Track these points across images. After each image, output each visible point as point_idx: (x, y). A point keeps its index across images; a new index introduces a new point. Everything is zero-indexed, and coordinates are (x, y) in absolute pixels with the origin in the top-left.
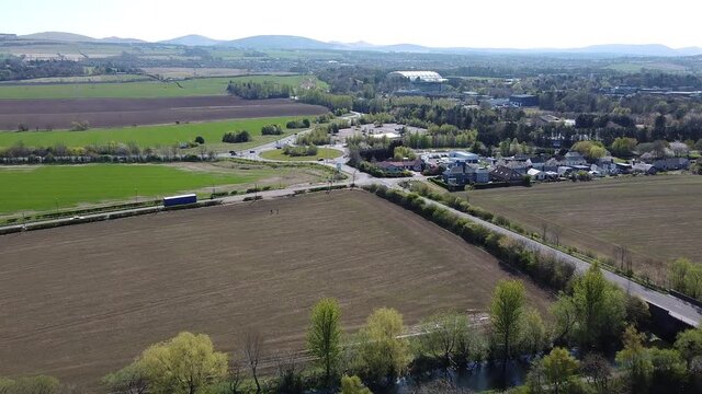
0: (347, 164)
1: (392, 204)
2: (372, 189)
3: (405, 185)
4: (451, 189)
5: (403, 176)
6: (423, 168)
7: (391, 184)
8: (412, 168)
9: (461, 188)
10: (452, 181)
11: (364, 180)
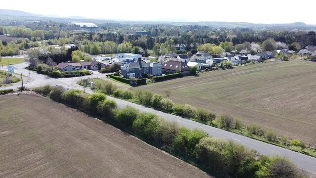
0: (27, 68)
1: (71, 110)
2: (45, 91)
3: (85, 84)
4: (134, 84)
5: (82, 74)
6: (99, 66)
7: (69, 85)
8: (89, 68)
9: (142, 82)
10: (131, 76)
11: (39, 81)
